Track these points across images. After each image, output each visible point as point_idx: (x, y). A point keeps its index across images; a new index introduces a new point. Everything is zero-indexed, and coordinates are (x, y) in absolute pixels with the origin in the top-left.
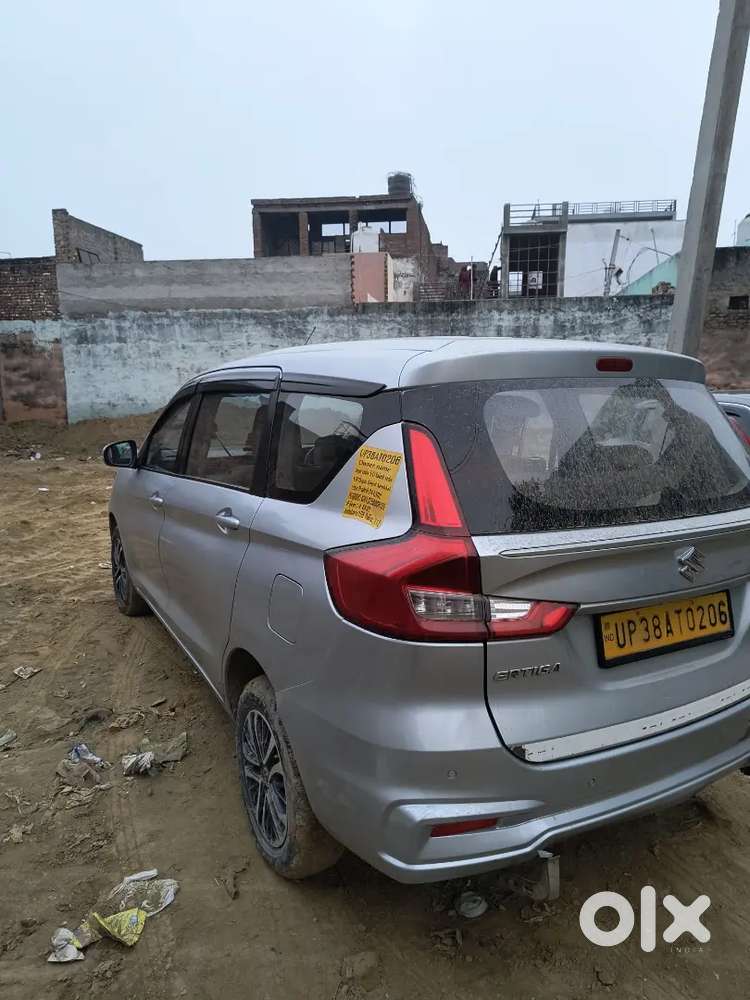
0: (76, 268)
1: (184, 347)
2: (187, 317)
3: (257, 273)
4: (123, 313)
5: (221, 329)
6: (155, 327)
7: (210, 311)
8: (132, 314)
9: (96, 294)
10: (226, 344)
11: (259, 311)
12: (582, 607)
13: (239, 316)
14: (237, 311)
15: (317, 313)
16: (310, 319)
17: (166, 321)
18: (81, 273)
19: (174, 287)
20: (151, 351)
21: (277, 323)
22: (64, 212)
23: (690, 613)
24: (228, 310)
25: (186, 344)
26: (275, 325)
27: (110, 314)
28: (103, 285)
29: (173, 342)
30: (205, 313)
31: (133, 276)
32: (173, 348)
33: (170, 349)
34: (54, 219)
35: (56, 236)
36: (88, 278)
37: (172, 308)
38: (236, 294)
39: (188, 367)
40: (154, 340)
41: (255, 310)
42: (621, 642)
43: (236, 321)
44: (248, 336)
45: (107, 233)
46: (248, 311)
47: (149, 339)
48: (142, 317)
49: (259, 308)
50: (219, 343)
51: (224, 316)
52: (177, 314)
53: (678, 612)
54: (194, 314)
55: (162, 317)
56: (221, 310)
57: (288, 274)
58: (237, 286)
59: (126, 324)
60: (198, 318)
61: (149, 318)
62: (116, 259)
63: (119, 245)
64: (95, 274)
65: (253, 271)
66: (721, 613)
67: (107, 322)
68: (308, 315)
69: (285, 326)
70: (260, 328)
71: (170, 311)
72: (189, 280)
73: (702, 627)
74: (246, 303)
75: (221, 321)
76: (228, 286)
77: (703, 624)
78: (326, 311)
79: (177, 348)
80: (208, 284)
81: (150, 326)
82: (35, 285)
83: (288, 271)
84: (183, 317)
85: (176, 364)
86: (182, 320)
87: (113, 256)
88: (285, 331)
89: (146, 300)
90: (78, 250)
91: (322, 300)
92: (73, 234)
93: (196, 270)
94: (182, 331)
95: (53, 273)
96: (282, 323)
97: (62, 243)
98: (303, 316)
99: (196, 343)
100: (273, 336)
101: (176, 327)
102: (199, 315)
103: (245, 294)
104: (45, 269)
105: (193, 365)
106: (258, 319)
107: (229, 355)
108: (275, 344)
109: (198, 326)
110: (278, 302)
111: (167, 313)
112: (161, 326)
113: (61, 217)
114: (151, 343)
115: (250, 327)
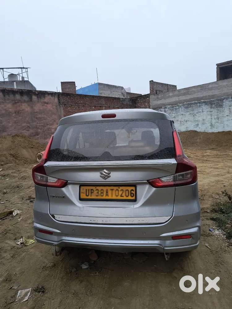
0: (155, 96)
1: (182, 115)
2: (183, 105)
3: (206, 88)
4: (166, 107)
5: (194, 108)
6: (174, 109)
7: (191, 102)
8: (168, 106)
9: (160, 102)
10: (195, 112)
11: (206, 100)
12: (68, 182)
13: (199, 103)
14: (199, 101)
15: (227, 99)
16: (224, 101)
17: (177, 107)
18: (156, 97)
19: (180, 97)
20: (173, 117)
21: (213, 103)
22: (152, 81)
23: (117, 191)
24: (196, 101)
25: (183, 113)
26: (212, 104)
27: (163, 107)
28: (161, 99)
29: (179, 113)
30: (189, 103)
31: (169, 96)
32: (179, 115)
33: (178, 115)
34: (150, 83)
35: (150, 88)
36: (157, 98)
37: (179, 103)
38: (199, 96)
39: (183, 120)
40: (174, 113)
41: (205, 100)
42: (87, 194)
43: (198, 105)
44: (202, 109)
45: (165, 84)
46: (203, 101)
47: (173, 113)
48: (171, 107)
49: (206, 99)
50: (193, 112)
51: (195, 103)
52: (181, 105)
53: (112, 190)
54: (185, 104)
55: (176, 106)
56: (194, 102)
57: (217, 87)
58: (199, 93)
59: (167, 110)
60: (187, 105)
61: (173, 107)
62: (168, 91)
63: (169, 87)
64: (159, 97)
65: (205, 88)
66: (131, 193)
67: (162, 109)
68: (223, 100)
69: (215, 104)
70: (206, 106)
71: (179, 104)
72: (184, 94)
73: (121, 196)
74: (202, 98)
75: (194, 105)
76: (196, 94)
77: (123, 195)
78: (230, 97)
79: (180, 115)
80: (190, 94)
81: (173, 109)
82: (145, 102)
83: (217, 86)
84: (182, 105)
85: (180, 120)
86: (182, 106)
87: (167, 90)
88: (215, 106)
89: (172, 102)
90: (156, 90)
91: (229, 93)
92: (155, 87)
93: (186, 91)
94: (182, 110)
95: (149, 98)
96: (214, 103)
97: (152, 90)
98: (222, 100)
99: (186, 113)
100: (211, 108)
101: (180, 109)
102: (187, 104)
103: (202, 96)
104: (147, 97)
105: (185, 120)
106: (206, 103)
107: (196, 115)
108: (211, 111)
109: (187, 108)
110: (213, 96)
111: (178, 105)
112: (176, 109)
113: (152, 83)
114: (173, 114)
115: (203, 106)
